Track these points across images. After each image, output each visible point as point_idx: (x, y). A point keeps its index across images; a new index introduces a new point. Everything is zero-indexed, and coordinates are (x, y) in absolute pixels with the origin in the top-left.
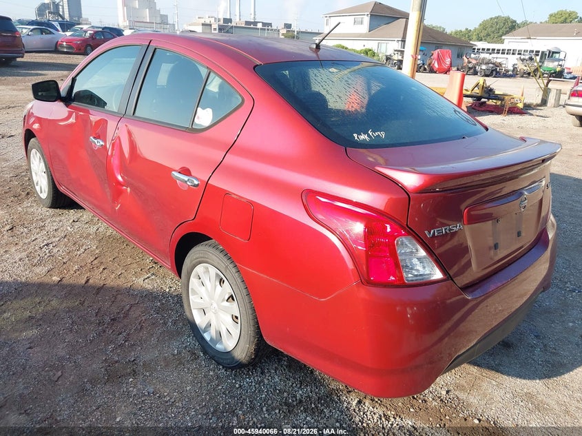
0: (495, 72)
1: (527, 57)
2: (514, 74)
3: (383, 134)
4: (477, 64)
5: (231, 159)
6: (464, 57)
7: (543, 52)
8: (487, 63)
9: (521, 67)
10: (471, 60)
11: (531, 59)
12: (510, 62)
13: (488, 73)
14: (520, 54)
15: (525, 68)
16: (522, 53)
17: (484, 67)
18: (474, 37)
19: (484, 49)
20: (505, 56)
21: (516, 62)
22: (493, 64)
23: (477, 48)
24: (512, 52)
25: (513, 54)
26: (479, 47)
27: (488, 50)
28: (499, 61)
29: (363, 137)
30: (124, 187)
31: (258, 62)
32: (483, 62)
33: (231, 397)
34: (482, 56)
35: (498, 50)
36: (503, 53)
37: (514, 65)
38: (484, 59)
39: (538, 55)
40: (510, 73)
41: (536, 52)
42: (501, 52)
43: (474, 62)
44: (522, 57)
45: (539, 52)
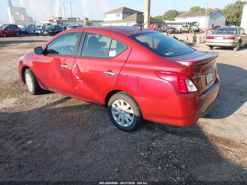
0: (174, 31)
1: (185, 25)
2: (181, 32)
3: (172, 53)
4: (167, 29)
5: (126, 65)
6: (162, 27)
7: (190, 23)
8: (171, 29)
9: (183, 29)
10: (164, 28)
11: (187, 26)
12: (179, 28)
13: (172, 32)
14: (182, 24)
15: (185, 30)
16: (183, 24)
17: (170, 30)
18: (163, 19)
19: (168, 23)
20: (177, 25)
21: (181, 27)
22: (173, 29)
23: (165, 23)
24: (179, 24)
25: (180, 24)
26: (166, 23)
27: (170, 23)
28: (175, 27)
29: (168, 54)
30: (79, 81)
31: (129, 35)
32: (169, 28)
33: (134, 139)
34: (169, 26)
35: (174, 23)
36: (176, 24)
37: (180, 29)
38: (169, 27)
39: (189, 24)
40: (180, 32)
41: (188, 23)
42: (175, 24)
43: (166, 28)
44: (183, 25)
45: (189, 23)
